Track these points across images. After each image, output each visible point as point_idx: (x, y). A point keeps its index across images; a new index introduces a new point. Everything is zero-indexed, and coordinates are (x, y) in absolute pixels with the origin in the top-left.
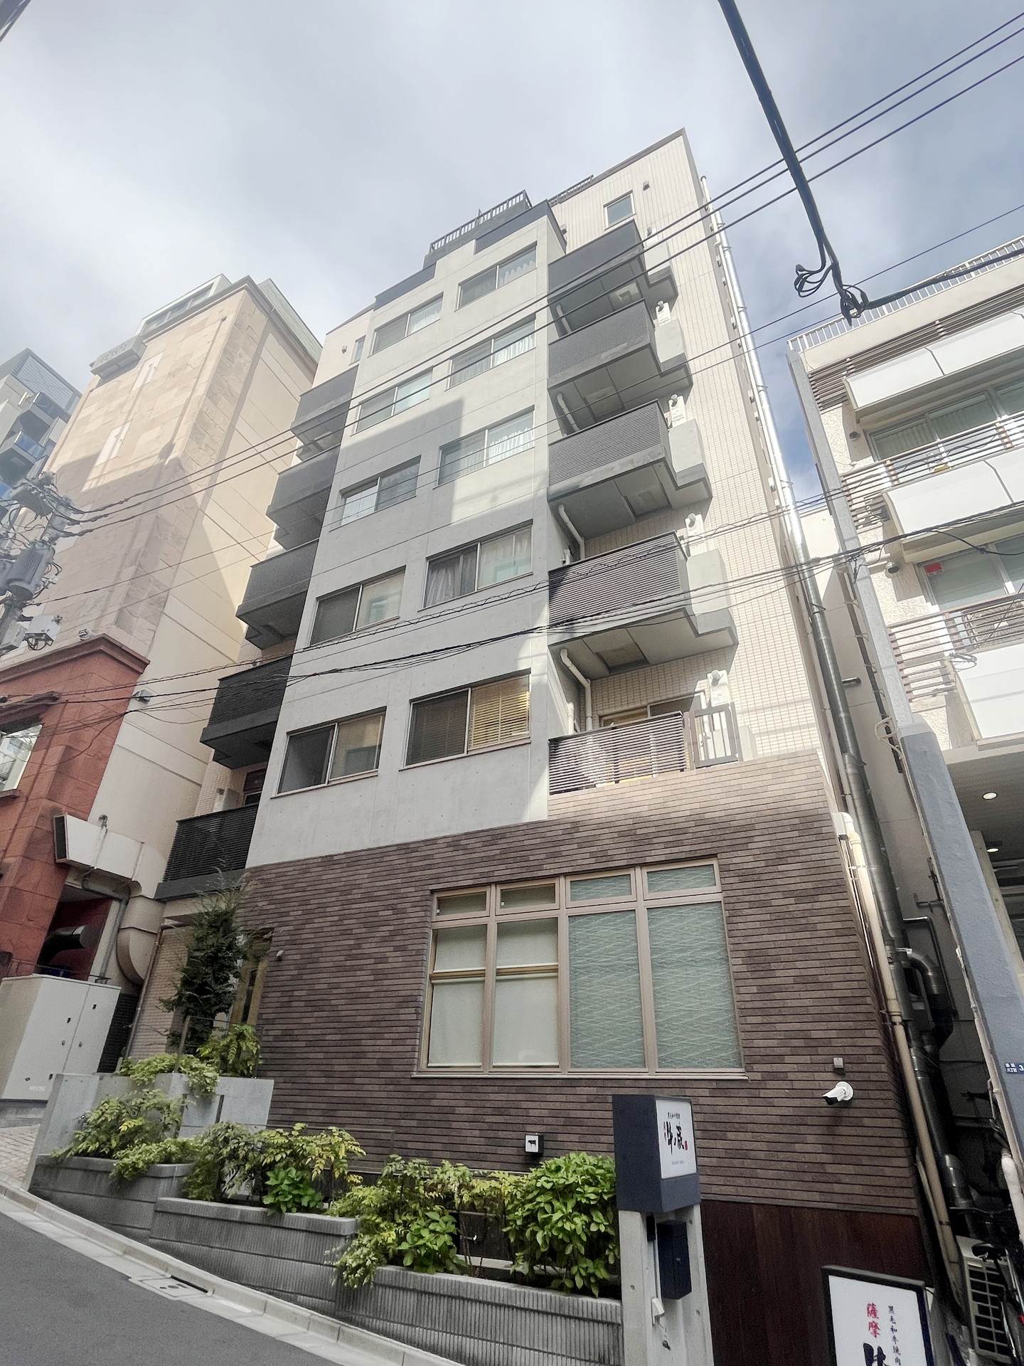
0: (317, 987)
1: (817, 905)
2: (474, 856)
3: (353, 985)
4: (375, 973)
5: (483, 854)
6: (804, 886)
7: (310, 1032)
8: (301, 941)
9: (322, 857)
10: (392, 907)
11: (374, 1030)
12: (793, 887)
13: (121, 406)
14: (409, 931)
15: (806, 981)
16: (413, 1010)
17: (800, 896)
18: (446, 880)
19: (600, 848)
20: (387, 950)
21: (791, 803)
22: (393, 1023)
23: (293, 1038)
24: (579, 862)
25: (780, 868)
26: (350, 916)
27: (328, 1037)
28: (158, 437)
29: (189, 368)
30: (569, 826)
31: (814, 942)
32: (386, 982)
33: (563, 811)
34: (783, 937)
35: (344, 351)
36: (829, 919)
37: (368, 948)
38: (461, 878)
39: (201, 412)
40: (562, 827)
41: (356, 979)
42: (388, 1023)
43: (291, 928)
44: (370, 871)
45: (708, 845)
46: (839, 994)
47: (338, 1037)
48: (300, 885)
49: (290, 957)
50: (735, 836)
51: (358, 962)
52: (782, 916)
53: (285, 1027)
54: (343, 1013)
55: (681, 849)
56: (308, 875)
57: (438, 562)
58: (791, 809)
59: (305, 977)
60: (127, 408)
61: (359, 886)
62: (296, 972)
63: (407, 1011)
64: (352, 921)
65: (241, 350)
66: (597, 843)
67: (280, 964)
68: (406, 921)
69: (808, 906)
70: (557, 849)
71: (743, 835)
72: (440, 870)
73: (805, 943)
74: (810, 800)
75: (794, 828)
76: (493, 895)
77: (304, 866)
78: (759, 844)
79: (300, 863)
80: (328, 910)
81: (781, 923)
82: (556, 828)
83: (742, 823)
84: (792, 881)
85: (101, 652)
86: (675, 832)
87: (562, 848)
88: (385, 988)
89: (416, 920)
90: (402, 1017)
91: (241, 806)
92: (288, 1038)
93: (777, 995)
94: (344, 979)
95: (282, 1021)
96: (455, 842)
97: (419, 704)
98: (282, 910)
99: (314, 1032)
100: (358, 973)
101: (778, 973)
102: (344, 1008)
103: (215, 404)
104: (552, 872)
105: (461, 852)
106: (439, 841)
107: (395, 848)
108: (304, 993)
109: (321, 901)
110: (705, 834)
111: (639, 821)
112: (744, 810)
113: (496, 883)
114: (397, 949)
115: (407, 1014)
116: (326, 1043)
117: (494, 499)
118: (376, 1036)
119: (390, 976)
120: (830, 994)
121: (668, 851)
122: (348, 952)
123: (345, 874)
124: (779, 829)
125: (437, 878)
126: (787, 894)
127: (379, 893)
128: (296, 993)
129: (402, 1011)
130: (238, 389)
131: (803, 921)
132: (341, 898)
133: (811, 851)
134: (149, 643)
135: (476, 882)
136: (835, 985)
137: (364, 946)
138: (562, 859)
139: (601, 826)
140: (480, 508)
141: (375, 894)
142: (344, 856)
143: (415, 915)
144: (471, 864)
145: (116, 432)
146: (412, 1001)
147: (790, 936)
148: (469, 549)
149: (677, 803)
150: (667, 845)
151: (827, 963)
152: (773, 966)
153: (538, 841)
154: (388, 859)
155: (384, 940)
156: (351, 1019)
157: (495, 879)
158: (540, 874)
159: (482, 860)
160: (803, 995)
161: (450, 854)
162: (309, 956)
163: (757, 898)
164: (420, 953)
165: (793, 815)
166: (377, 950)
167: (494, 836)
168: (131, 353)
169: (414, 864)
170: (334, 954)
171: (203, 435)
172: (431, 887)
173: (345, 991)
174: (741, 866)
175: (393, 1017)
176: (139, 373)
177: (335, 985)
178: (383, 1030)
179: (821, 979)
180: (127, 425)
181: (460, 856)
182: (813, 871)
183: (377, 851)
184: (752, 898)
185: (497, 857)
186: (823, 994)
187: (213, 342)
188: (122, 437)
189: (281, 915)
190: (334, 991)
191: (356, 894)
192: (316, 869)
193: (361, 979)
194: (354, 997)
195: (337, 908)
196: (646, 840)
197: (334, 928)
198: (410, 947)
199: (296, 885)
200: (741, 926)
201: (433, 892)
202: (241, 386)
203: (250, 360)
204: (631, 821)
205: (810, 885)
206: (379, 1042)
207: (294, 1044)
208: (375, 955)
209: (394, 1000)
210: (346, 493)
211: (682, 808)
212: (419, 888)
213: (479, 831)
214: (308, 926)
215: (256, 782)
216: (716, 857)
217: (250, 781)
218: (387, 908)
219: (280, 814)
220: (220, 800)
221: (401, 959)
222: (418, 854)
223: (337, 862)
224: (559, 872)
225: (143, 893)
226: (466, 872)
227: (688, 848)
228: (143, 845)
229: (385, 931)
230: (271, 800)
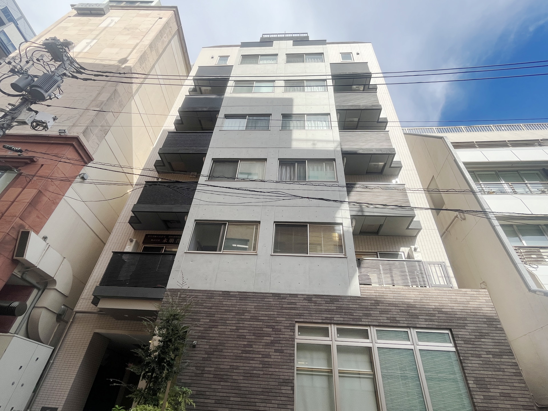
0: (221, 367)
1: (503, 360)
2: (321, 307)
3: (248, 368)
4: (262, 362)
5: (326, 308)
6: (495, 350)
7: (218, 394)
8: (209, 338)
9: (223, 292)
10: (273, 327)
11: (265, 397)
12: (490, 350)
13: (92, 31)
14: (284, 342)
15: (506, 396)
16: (290, 388)
17: (495, 355)
18: (305, 317)
19: (392, 316)
20: (271, 351)
21: (481, 311)
22: (278, 395)
23: (205, 397)
24: (382, 321)
25: (483, 340)
26: (244, 328)
27: (232, 399)
28: (117, 53)
29: (138, 31)
30: (373, 302)
31: (505, 377)
32: (270, 369)
33: (369, 294)
34: (490, 373)
35: (212, 58)
36: (509, 367)
37: (256, 347)
38: (314, 318)
39: (145, 52)
40: (370, 302)
41: (249, 365)
42: (274, 394)
43: (202, 329)
44: (256, 304)
45: (447, 324)
46: (522, 403)
47: (239, 399)
48: (208, 305)
49: (201, 346)
50: (459, 321)
51: (251, 355)
52: (488, 363)
53: (199, 389)
54: (242, 385)
55: (434, 323)
56: (213, 300)
57: (284, 162)
58: (481, 314)
59: (213, 360)
60: (96, 32)
61: (249, 312)
62: (206, 356)
63: (286, 388)
64: (245, 331)
65: (165, 35)
66: (390, 313)
67: (194, 349)
68: (281, 336)
69: (499, 360)
70: (369, 312)
71: (462, 322)
72: (301, 312)
73: (501, 377)
74: (489, 312)
75: (485, 323)
76: (333, 329)
77: (210, 294)
78: (471, 327)
79: (206, 292)
80: (228, 322)
81: (488, 366)
82: (366, 301)
83: (461, 316)
84: (489, 347)
85: (72, 145)
86: (429, 315)
87: (372, 312)
88: (270, 373)
89: (288, 336)
90: (283, 391)
91: (139, 252)
92: (201, 397)
93: (494, 401)
94: (242, 364)
95: (195, 385)
96: (309, 298)
97: (279, 225)
98: (195, 317)
99: (221, 394)
100: (251, 362)
101: (492, 390)
102: (242, 381)
103: (151, 52)
104: (367, 323)
105: (313, 304)
106: (299, 296)
107: (271, 295)
108: (213, 369)
109: (222, 316)
110: (444, 318)
111: (410, 306)
112: (460, 311)
113: (334, 324)
114: (276, 351)
115: (285, 390)
116: (231, 403)
117: (314, 144)
118: (267, 401)
119: (273, 366)
120: (517, 403)
121: (427, 323)
122: (243, 349)
123: (239, 304)
124: (478, 322)
125: (300, 315)
126: (488, 353)
127: (263, 318)
128: (206, 369)
129: (282, 388)
130: (161, 51)
131: (498, 367)
132: (237, 317)
133: (495, 335)
134: (94, 150)
135: (324, 321)
136: (519, 399)
137: (254, 346)
138: (371, 317)
139: (390, 304)
140: (308, 146)
141: (260, 318)
142: (238, 293)
143: (287, 334)
144: (320, 311)
145: (88, 41)
146: (290, 383)
147: (494, 373)
148: (302, 162)
149: (428, 301)
150: (426, 320)
151: (513, 388)
152: (489, 386)
153: (358, 306)
154: (267, 300)
155: (267, 345)
156: (248, 389)
157: (335, 322)
158: (360, 323)
159: (326, 310)
160: (506, 402)
161: (306, 304)
162: (216, 347)
163: (475, 352)
164: (292, 355)
165: (483, 317)
166: (263, 350)
167: (333, 299)
168: (102, 10)
169: (284, 306)
170: (233, 348)
171: (143, 62)
172: (296, 320)
173: (242, 371)
174: (464, 336)
175: (277, 391)
176: (104, 20)
177: (235, 367)
178: (271, 398)
179: (512, 395)
180: (95, 41)
181: (312, 306)
182: (498, 344)
183: (259, 295)
184: (472, 352)
185: (335, 311)
186: (514, 403)
187: (154, 25)
188: (92, 44)
189: (194, 320)
190: (235, 371)
191: (247, 316)
192: (219, 298)
193: (254, 365)
194: (249, 376)
195: (234, 322)
196: (415, 316)
197: (233, 333)
198: (285, 351)
199: (204, 304)
200: (469, 365)
201: (296, 322)
202: (162, 50)
203: (168, 41)
204: (406, 306)
205: (497, 350)
206: (268, 405)
207: (206, 401)
208: (262, 353)
209: (277, 380)
210: (227, 116)
211: (430, 304)
212: (288, 319)
213: (323, 295)
214: (213, 329)
215: (152, 240)
216: (450, 330)
217: (147, 239)
218: (268, 327)
219: (191, 262)
220: (130, 245)
221: (280, 357)
222: (286, 300)
223: (234, 296)
224: (370, 323)
225: (56, 287)
226: (317, 315)
227: (437, 323)
228: (65, 259)
229: (267, 339)
230: (186, 254)
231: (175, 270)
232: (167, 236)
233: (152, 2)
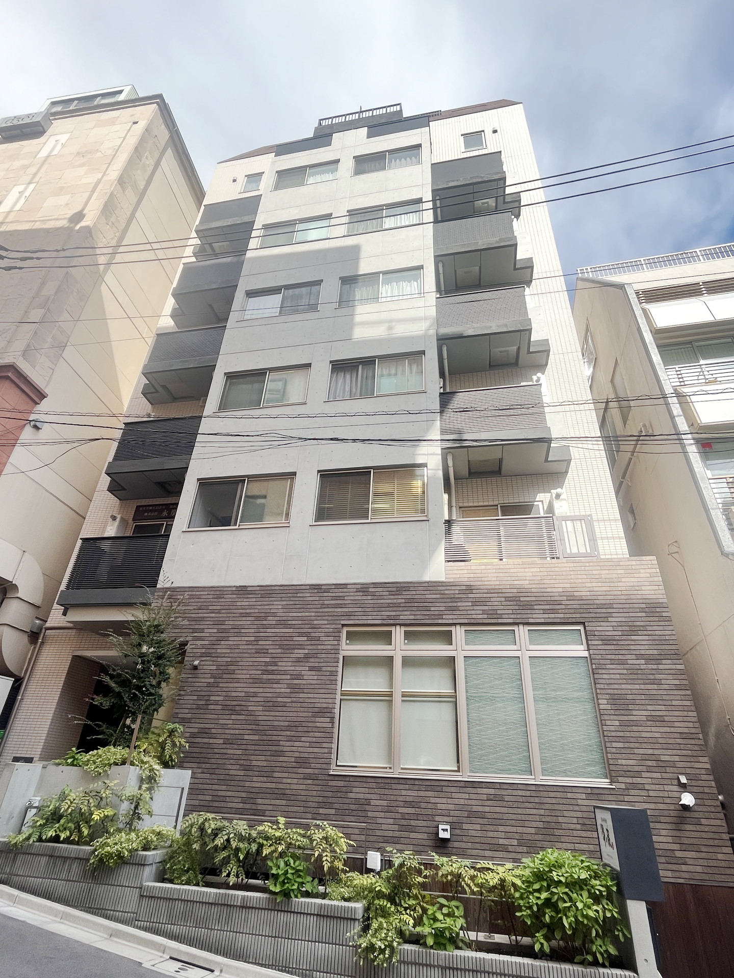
0: (234, 694)
1: (661, 667)
2: (382, 601)
3: (270, 695)
4: (290, 686)
5: (390, 601)
6: (651, 652)
7: (227, 731)
8: (216, 655)
9: (237, 587)
10: (307, 634)
11: (293, 733)
12: (643, 652)
13: (26, 167)
14: (323, 656)
15: (658, 720)
16: (328, 720)
17: (649, 659)
18: (356, 618)
19: (490, 608)
20: (303, 669)
21: (639, 592)
22: (310, 729)
23: (210, 736)
24: (474, 616)
25: (633, 638)
26: (266, 638)
27: (246, 737)
28: (67, 204)
29: (99, 154)
30: (464, 588)
31: (661, 692)
32: (301, 695)
33: (458, 576)
34: (637, 687)
35: (234, 181)
36: (670, 677)
37: (284, 665)
38: (370, 617)
39: (112, 194)
40: (458, 588)
41: (271, 690)
42: (305, 729)
43: (207, 643)
44: (285, 603)
45: (578, 615)
46: (679, 730)
47: (256, 737)
48: (215, 607)
49: (205, 667)
50: (599, 611)
51: (274, 677)
52: (635, 672)
53: (202, 726)
54: (260, 718)
55: (557, 615)
56: (223, 600)
57: (339, 367)
58: (639, 597)
59: (221, 685)
60: (33, 170)
61: (274, 615)
62: (212, 680)
63: (322, 720)
64: (268, 643)
65: (147, 153)
66: (488, 603)
67: (196, 672)
68: (319, 647)
69: (655, 667)
70: (455, 604)
71: (604, 611)
72: (350, 610)
73: (654, 692)
74: (653, 592)
75: (642, 610)
76: (398, 634)
77: (218, 592)
78: (616, 618)
79: (214, 589)
80: (243, 631)
81: (635, 677)
82: (453, 588)
83: (603, 602)
84: (642, 647)
85: (8, 378)
86: (551, 603)
87: (459, 604)
88: (301, 700)
89: (329, 647)
90: (318, 725)
91: (128, 535)
92: (205, 735)
93: (635, 728)
94: (261, 690)
95: (198, 721)
96: (364, 589)
97: (326, 476)
98: (196, 627)
99: (232, 732)
100: (275, 686)
101: (635, 713)
102: (260, 713)
103: (124, 191)
104: (451, 621)
105: (369, 597)
106: (349, 586)
107: (308, 587)
108: (221, 698)
109: (236, 623)
110: (574, 606)
111: (522, 591)
112: (604, 593)
113: (401, 625)
114: (311, 669)
115: (322, 722)
116: (245, 742)
117: (390, 328)
118: (294, 739)
119: (305, 691)
120: (673, 730)
121: (546, 616)
122: (264, 668)
123: (260, 603)
124: (631, 610)
125: (348, 615)
126: (639, 657)
127: (294, 622)
128: (212, 698)
129: (317, 719)
130: (142, 185)
131: (652, 677)
132: (256, 622)
133: (655, 628)
134: (47, 379)
135: (385, 622)
136: (677, 724)
137: (280, 664)
138: (458, 612)
139: (491, 591)
140: (379, 332)
141: (290, 622)
142: (258, 588)
143: (329, 642)
144: (381, 607)
145: (21, 188)
146: (327, 712)
147: (642, 687)
148: (368, 362)
149: (552, 581)
150: (545, 611)
151: (670, 708)
152: (630, 707)
153: (438, 596)
154: (301, 595)
155: (298, 660)
156: (269, 723)
157: (401, 622)
158: (440, 621)
159: (389, 606)
160: (653, 729)
161: (360, 598)
162: (225, 668)
163: (617, 657)
164: (334, 673)
165: (641, 601)
166: (293, 668)
167: (399, 588)
168: (38, 124)
169: (326, 602)
170: (250, 668)
171: (111, 213)
172: (343, 622)
173: (262, 699)
174: (603, 633)
175: (310, 724)
176: (45, 144)
177: (252, 694)
178: (300, 734)
179: (666, 719)
180: (32, 186)
181: (368, 600)
182: (657, 642)
183: (290, 588)
184: (613, 657)
185: (402, 605)
186: (668, 730)
187: (124, 138)
188: (27, 194)
189: (195, 631)
190: (251, 699)
191: (271, 621)
192: (231, 596)
193: (278, 690)
194: (272, 705)
195: (253, 631)
196: (529, 606)
197: (250, 647)
198: (324, 669)
199: (210, 608)
200: (605, 676)
201: (343, 625)
202: (144, 183)
203: (153, 163)
204: (515, 591)
205: (655, 652)
206: (297, 744)
207: (211, 741)
208: (291, 673)
209: (311, 710)
210: (251, 294)
211: (556, 586)
212: (331, 622)
213: (386, 583)
214: (223, 643)
215: (146, 514)
216: (584, 624)
217: (140, 513)
218: (301, 635)
219: (192, 546)
220: (112, 526)
221: (316, 677)
222: (330, 594)
223: (251, 592)
224: (455, 621)
225: (19, 595)
227: (562, 616)
228: (26, 554)
229: (300, 653)
230: (183, 534)
232: (168, 506)
233: (120, 92)
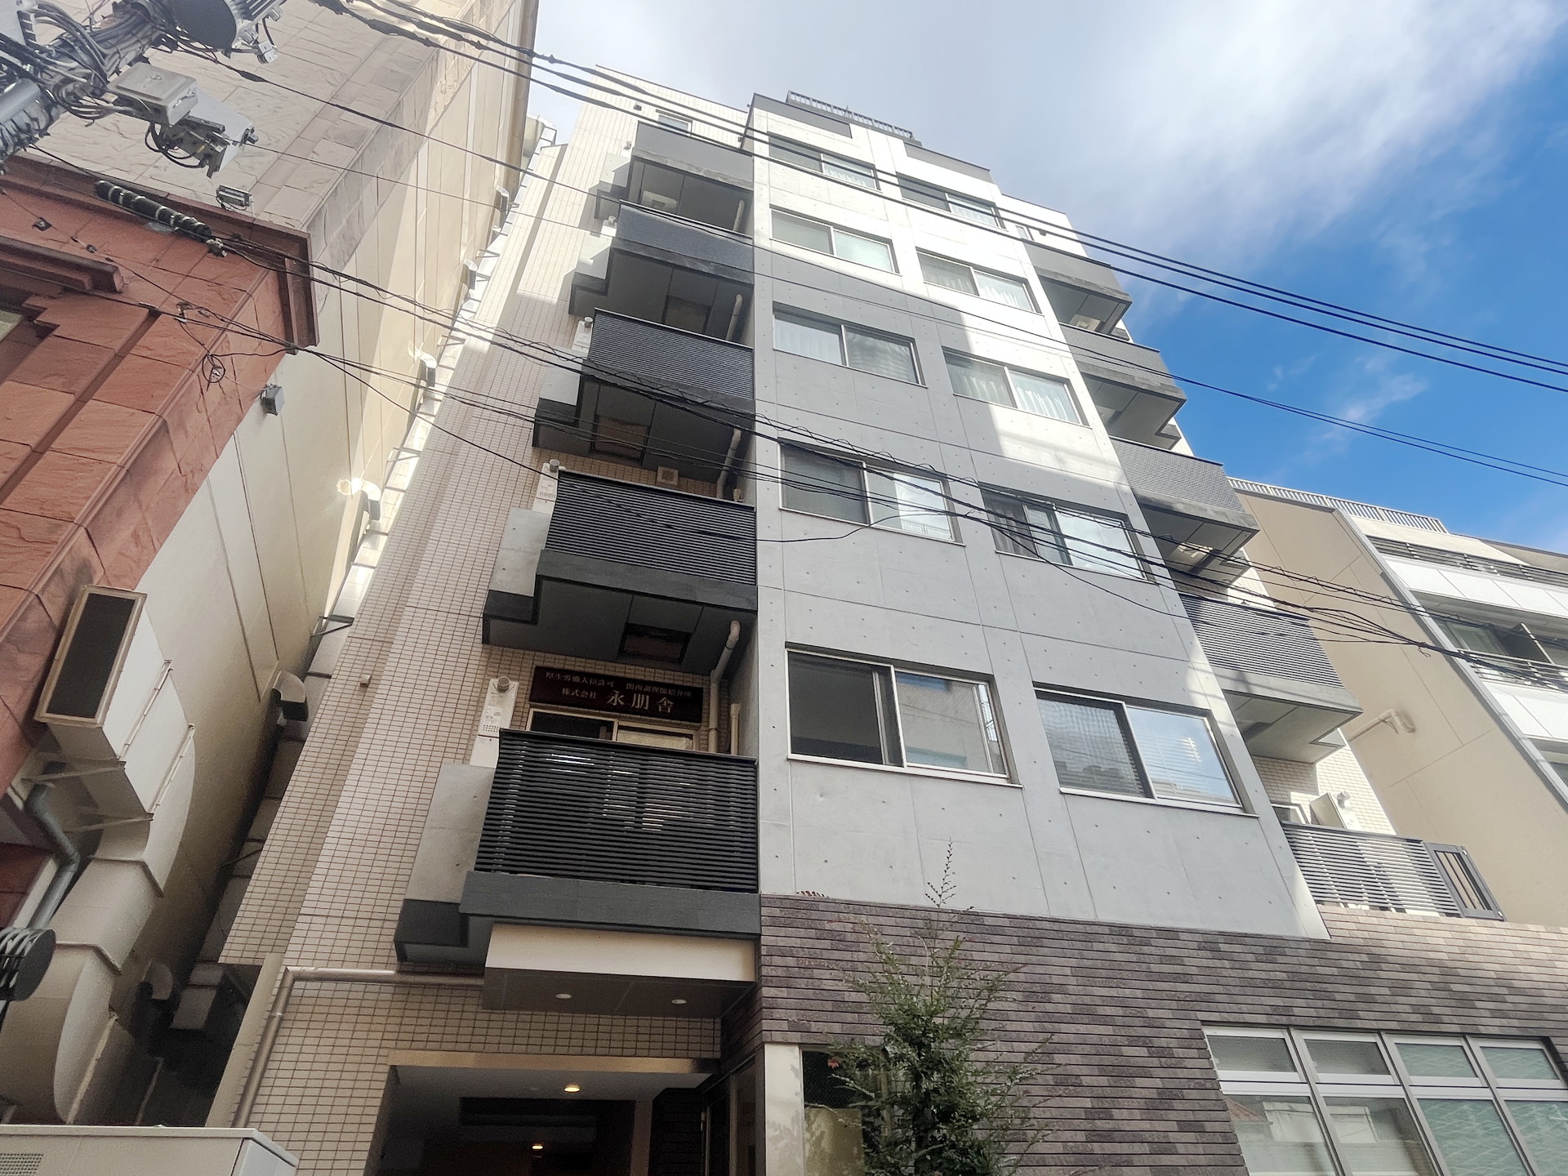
2: (1250, 974)
5: (1263, 975)
10: (1146, 1043)
14: (1194, 1094)
18: (1221, 1007)
19: (1420, 1001)
20: (1168, 1127)
26: (1066, 1048)
30: (1366, 958)
33: (1347, 934)
37: (1128, 1118)
38: (1244, 1008)
40: (1357, 957)
44: (1074, 962)
45: (1533, 1025)
55: (1509, 1022)
56: (936, 943)
61: (1062, 989)
64: (1074, 1059)
66: (1412, 992)
68: (1179, 1073)
70: (1367, 990)
72: (1205, 988)
76: (1298, 1045)
77: (920, 922)
79: (907, 914)
80: (1008, 1026)
82: (1349, 956)
85: (269, 257)
86: (1495, 998)
87: (1373, 990)
89: (1197, 1074)
96: (1211, 943)
105: (1227, 964)
106: (1183, 936)
107: (1106, 930)
111: (1447, 973)
112: (1547, 986)
113: (1297, 1028)
114: (1184, 1126)
117: (1060, 460)
121: (1497, 1022)
122: (1087, 1125)
123: (1023, 958)
125: (1205, 1000)
127: (1109, 1011)
132: (1031, 1006)
135: (1267, 1019)
137: (1116, 1113)
138: (1378, 1007)
141: (1099, 1010)
143: (1193, 1064)
144: (1254, 987)
148: (1041, 505)
149: (1477, 958)
150: (1493, 1014)
153: (1335, 971)
154: (1100, 946)
155: (1151, 1106)
157: (1299, 1021)
158: (1359, 1024)
159: (1267, 984)
161: (1210, 963)
164: (1229, 1139)
166: (1146, 1125)
167: (1271, 948)
169: (1154, 968)
172: (1200, 1016)
183: (1072, 927)
185: (1287, 985)
191: (1060, 1004)
195: (1030, 1026)
196: (1468, 1002)
198: (1208, 1127)
201: (1203, 1022)
208: (1148, 1137)
212: (1181, 1014)
213: (1246, 936)
215: (566, 691)
216: (1546, 1041)
217: (544, 687)
218: (1134, 1041)
219: (822, 799)
220: (500, 703)
221: (1200, 1149)
222: (1152, 950)
223: (995, 931)
224: (1381, 1025)
226: (1249, 1000)
227: (1515, 1023)
229: (1146, 1087)
230: (788, 763)
231: (774, 824)
232: (620, 683)
